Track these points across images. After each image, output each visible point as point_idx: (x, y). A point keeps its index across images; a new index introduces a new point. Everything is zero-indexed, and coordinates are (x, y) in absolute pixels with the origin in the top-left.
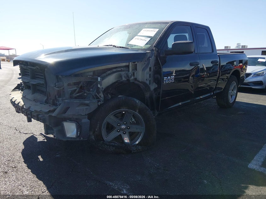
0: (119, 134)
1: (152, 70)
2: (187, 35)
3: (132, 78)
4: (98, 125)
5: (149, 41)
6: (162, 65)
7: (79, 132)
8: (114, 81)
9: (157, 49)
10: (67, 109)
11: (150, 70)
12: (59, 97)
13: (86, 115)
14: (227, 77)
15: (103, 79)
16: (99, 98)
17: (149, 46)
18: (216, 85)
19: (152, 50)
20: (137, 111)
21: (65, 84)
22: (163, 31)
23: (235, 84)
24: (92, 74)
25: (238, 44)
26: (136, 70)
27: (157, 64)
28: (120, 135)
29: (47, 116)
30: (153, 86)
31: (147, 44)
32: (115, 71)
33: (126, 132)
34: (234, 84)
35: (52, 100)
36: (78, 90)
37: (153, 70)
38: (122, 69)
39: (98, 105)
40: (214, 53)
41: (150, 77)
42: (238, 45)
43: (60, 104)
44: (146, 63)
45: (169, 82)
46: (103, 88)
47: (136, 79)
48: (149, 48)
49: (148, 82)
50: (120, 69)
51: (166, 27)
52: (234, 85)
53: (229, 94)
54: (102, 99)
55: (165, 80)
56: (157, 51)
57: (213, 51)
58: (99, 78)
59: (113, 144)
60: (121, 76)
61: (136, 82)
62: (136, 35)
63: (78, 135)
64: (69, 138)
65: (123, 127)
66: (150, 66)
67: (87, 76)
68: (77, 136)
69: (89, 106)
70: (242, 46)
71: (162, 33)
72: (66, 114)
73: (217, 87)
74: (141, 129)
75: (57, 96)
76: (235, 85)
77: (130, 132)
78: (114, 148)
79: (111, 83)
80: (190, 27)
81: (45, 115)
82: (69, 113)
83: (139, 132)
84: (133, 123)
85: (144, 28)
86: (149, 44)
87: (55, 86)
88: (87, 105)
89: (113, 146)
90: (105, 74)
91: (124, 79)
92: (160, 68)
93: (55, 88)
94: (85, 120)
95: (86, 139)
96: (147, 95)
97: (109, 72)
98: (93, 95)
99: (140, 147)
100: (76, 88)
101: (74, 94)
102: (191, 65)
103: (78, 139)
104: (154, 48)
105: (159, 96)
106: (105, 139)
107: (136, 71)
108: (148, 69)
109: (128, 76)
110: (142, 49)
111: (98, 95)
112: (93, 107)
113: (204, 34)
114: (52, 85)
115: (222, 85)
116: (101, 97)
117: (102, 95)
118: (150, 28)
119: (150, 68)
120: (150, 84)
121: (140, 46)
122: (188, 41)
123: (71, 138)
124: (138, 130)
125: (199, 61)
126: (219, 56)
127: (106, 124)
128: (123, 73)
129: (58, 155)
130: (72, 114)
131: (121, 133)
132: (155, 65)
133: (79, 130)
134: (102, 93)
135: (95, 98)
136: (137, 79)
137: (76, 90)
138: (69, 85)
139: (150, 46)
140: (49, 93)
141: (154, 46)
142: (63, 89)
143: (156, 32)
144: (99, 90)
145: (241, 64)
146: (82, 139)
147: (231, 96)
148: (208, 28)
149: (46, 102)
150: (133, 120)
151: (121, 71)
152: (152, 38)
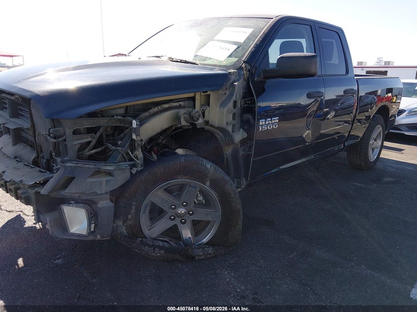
0: (172, 223)
1: (239, 105)
2: (303, 41)
3: (201, 121)
4: (134, 207)
5: (235, 50)
6: (258, 97)
7: (93, 226)
8: (165, 126)
9: (249, 67)
10: (69, 181)
11: (235, 106)
12: (58, 154)
13: (107, 193)
14: (366, 116)
15: (141, 123)
16: (134, 160)
17: (234, 60)
18: (350, 131)
19: (240, 68)
20: (208, 183)
21: (69, 132)
22: (262, 33)
23: (381, 129)
24: (122, 111)
25: (378, 58)
26: (209, 105)
27: (248, 94)
28: (176, 226)
29: (32, 192)
30: (239, 136)
31: (230, 56)
32: (167, 108)
33: (186, 221)
34: (379, 129)
35: (45, 161)
36: (93, 144)
37: (241, 105)
38: (182, 103)
39: (131, 173)
40: (350, 75)
41: (234, 119)
42: (380, 60)
43: (58, 170)
44: (228, 92)
45: (268, 128)
46: (142, 140)
47: (207, 123)
48: (235, 64)
49: (230, 129)
50: (177, 104)
51: (265, 26)
52: (378, 132)
53: (370, 147)
54: (139, 162)
55: (262, 125)
56: (249, 71)
57: (347, 72)
58: (134, 122)
59: (161, 243)
60: (177, 118)
61: (207, 127)
62: (211, 39)
63: (90, 229)
64: (74, 234)
65: (182, 211)
66: (234, 98)
67: (113, 117)
68: (91, 233)
69: (113, 176)
70: (385, 62)
71: (259, 37)
72: (66, 191)
73: (351, 134)
74: (213, 216)
75: (53, 154)
76: (380, 131)
77: (193, 220)
78: (162, 252)
79: (158, 130)
80: (309, 26)
81: (30, 191)
82: (72, 190)
83: (209, 222)
84: (200, 204)
85: (227, 26)
86: (235, 57)
87: (49, 135)
88: (109, 174)
89: (161, 248)
90: (147, 114)
91: (183, 123)
92: (254, 102)
93: (49, 138)
94: (105, 204)
95: (108, 239)
96: (228, 151)
97: (155, 109)
98: (122, 155)
99: (210, 250)
100: (89, 139)
101: (87, 150)
102: (309, 96)
103: (91, 238)
104: (244, 65)
105: (250, 153)
106: (146, 232)
107: (208, 108)
108: (231, 104)
109: (192, 118)
110: (220, 66)
111: (132, 153)
112: (121, 177)
113: (334, 41)
114: (45, 133)
115: (359, 132)
116: (137, 158)
117: (139, 153)
118: (237, 27)
119: (235, 102)
120: (233, 132)
121: (217, 60)
122: (305, 54)
123: (79, 235)
124: (208, 218)
125: (322, 90)
126: (357, 81)
127: (149, 205)
128: (182, 112)
129: (58, 259)
130: (78, 192)
131: (177, 222)
132: (243, 98)
133: (93, 222)
134: (140, 150)
135: (127, 160)
136: (210, 123)
137: (90, 142)
138: (75, 132)
139: (237, 61)
140: (40, 146)
141: (244, 62)
142: (65, 140)
143: (247, 35)
144: (134, 145)
145: (390, 95)
146: (99, 237)
147: (373, 150)
148: (341, 30)
149: (36, 163)
150: (201, 198)
151: (180, 107)
152: (240, 46)
